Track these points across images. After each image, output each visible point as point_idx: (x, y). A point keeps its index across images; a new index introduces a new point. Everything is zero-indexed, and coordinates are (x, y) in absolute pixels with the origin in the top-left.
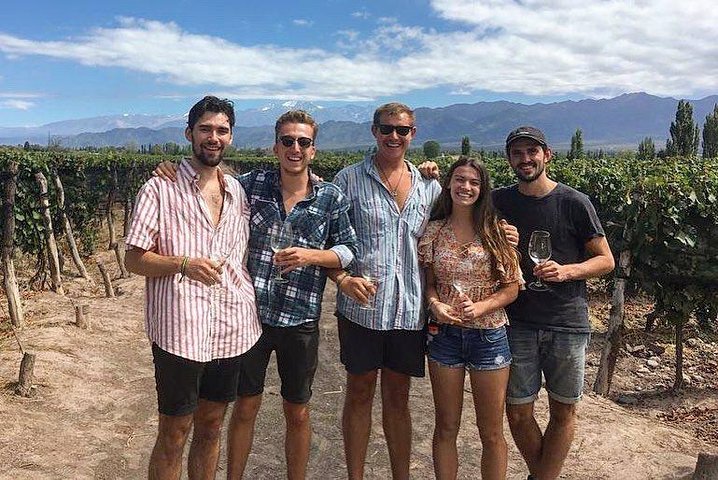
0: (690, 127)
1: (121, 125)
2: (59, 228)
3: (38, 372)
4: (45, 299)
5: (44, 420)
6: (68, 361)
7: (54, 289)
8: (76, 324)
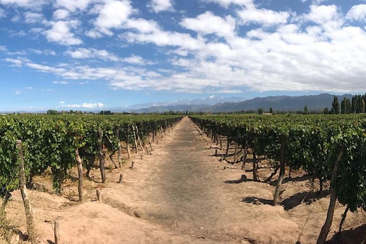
0: (337, 103)
1: (155, 105)
2: (137, 138)
3: (135, 166)
4: (134, 154)
5: (136, 173)
6: (140, 165)
7: (136, 152)
8: (141, 159)
